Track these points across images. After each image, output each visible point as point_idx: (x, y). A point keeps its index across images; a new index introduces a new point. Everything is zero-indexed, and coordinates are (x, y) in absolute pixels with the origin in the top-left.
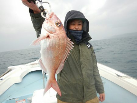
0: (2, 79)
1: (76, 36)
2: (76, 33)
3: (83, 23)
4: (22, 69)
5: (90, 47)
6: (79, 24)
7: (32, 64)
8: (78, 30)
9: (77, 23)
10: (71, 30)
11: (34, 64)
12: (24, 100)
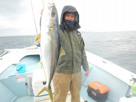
0: (2, 59)
1: (69, 25)
2: (69, 22)
3: (75, 16)
4: (18, 52)
5: (80, 35)
6: (72, 16)
7: (28, 49)
8: (71, 20)
9: (71, 15)
10: (66, 20)
11: (30, 49)
12: (24, 77)
